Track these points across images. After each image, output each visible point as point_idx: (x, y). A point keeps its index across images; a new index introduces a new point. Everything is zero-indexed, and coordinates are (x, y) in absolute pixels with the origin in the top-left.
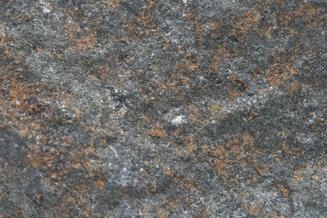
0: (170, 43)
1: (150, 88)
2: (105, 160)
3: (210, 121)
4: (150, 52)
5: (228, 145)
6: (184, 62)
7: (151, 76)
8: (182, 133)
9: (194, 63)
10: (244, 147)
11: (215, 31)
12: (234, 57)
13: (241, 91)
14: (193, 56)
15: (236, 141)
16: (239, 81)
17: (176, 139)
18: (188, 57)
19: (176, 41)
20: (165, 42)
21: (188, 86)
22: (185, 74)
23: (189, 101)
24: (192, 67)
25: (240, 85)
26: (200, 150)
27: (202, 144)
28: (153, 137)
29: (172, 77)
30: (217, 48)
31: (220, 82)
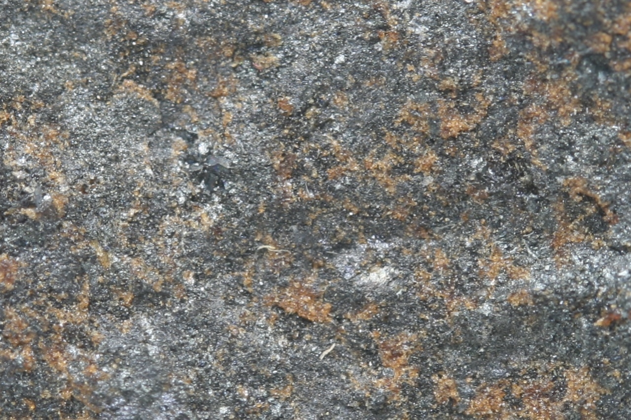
0: (402, 33)
1: (308, 162)
2: (113, 356)
3: (478, 302)
4: (334, 50)
5: (516, 391)
6: (432, 103)
7: (322, 126)
8: (378, 322)
9: (466, 111)
10: (566, 406)
11: (544, 27)
12: (592, 119)
13: (594, 230)
14: (465, 91)
15: (545, 383)
16: (591, 200)
17: (360, 338)
18: (448, 91)
19: (420, 30)
20: (386, 28)
21: (429, 181)
22: (428, 141)
23: (425, 229)
24: (456, 124)
25: (591, 210)
26: (424, 387)
27: (438, 370)
28: (287, 317)
29: (386, 140)
30: (545, 80)
31: (531, 188)
